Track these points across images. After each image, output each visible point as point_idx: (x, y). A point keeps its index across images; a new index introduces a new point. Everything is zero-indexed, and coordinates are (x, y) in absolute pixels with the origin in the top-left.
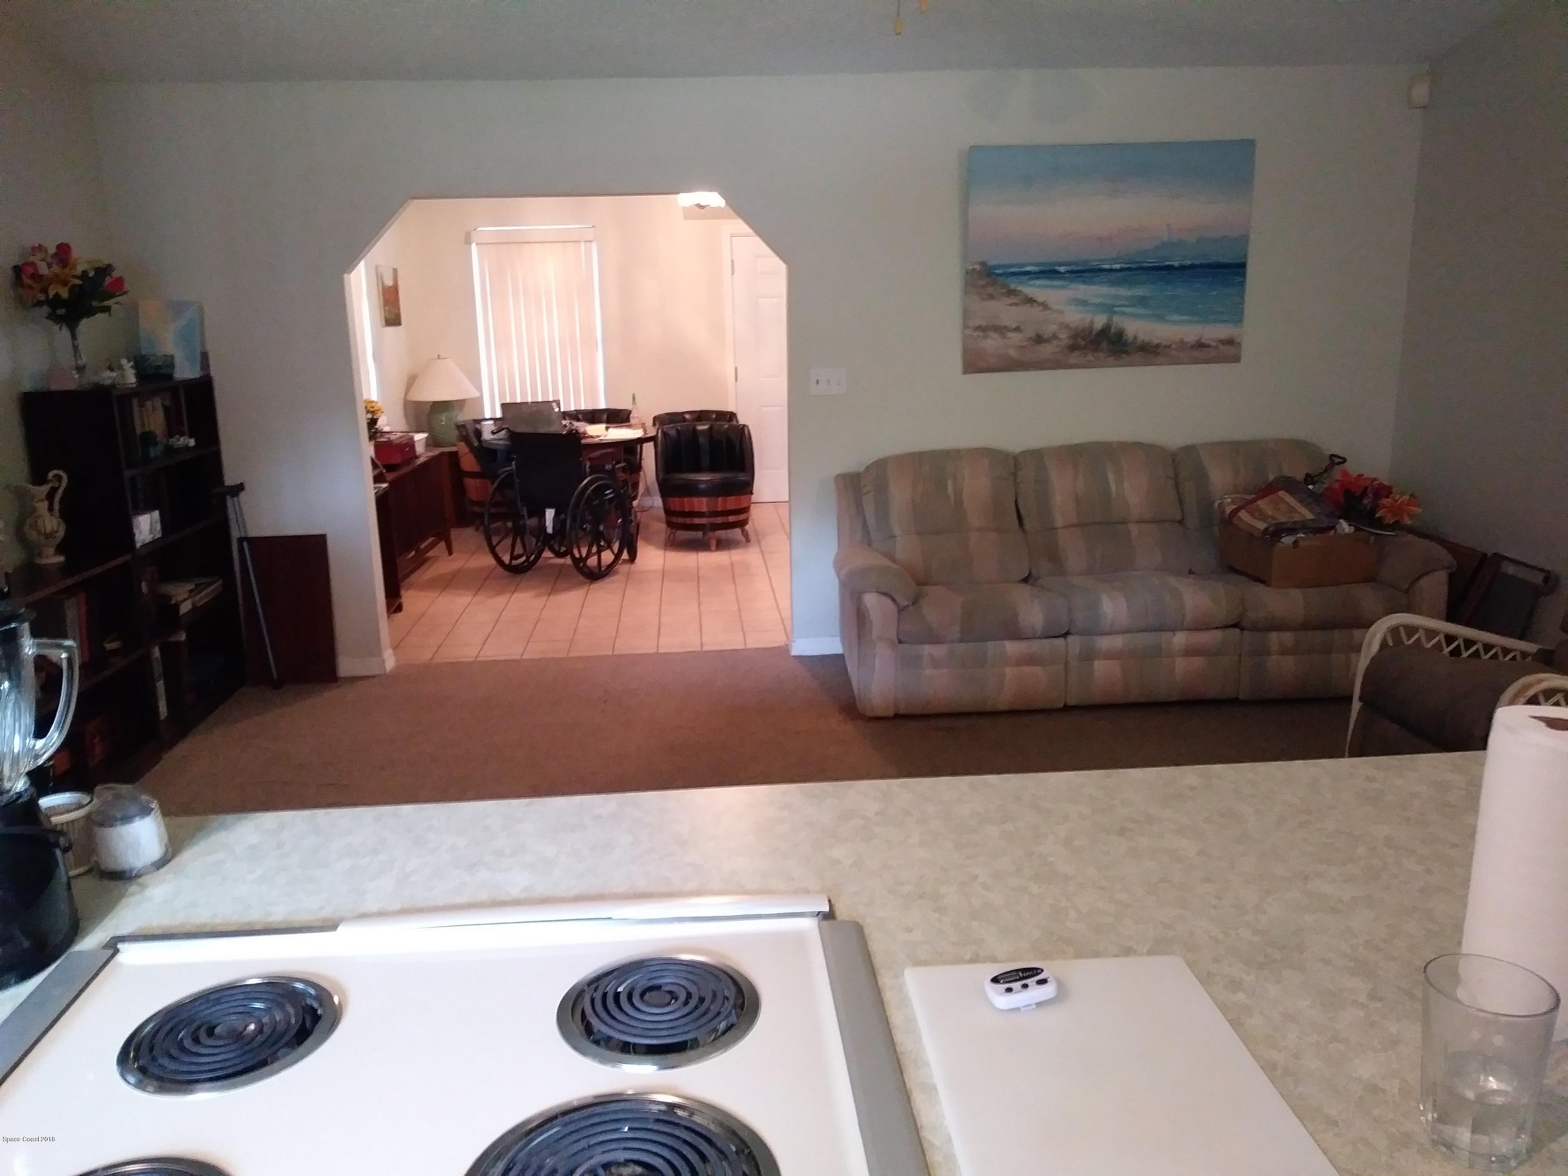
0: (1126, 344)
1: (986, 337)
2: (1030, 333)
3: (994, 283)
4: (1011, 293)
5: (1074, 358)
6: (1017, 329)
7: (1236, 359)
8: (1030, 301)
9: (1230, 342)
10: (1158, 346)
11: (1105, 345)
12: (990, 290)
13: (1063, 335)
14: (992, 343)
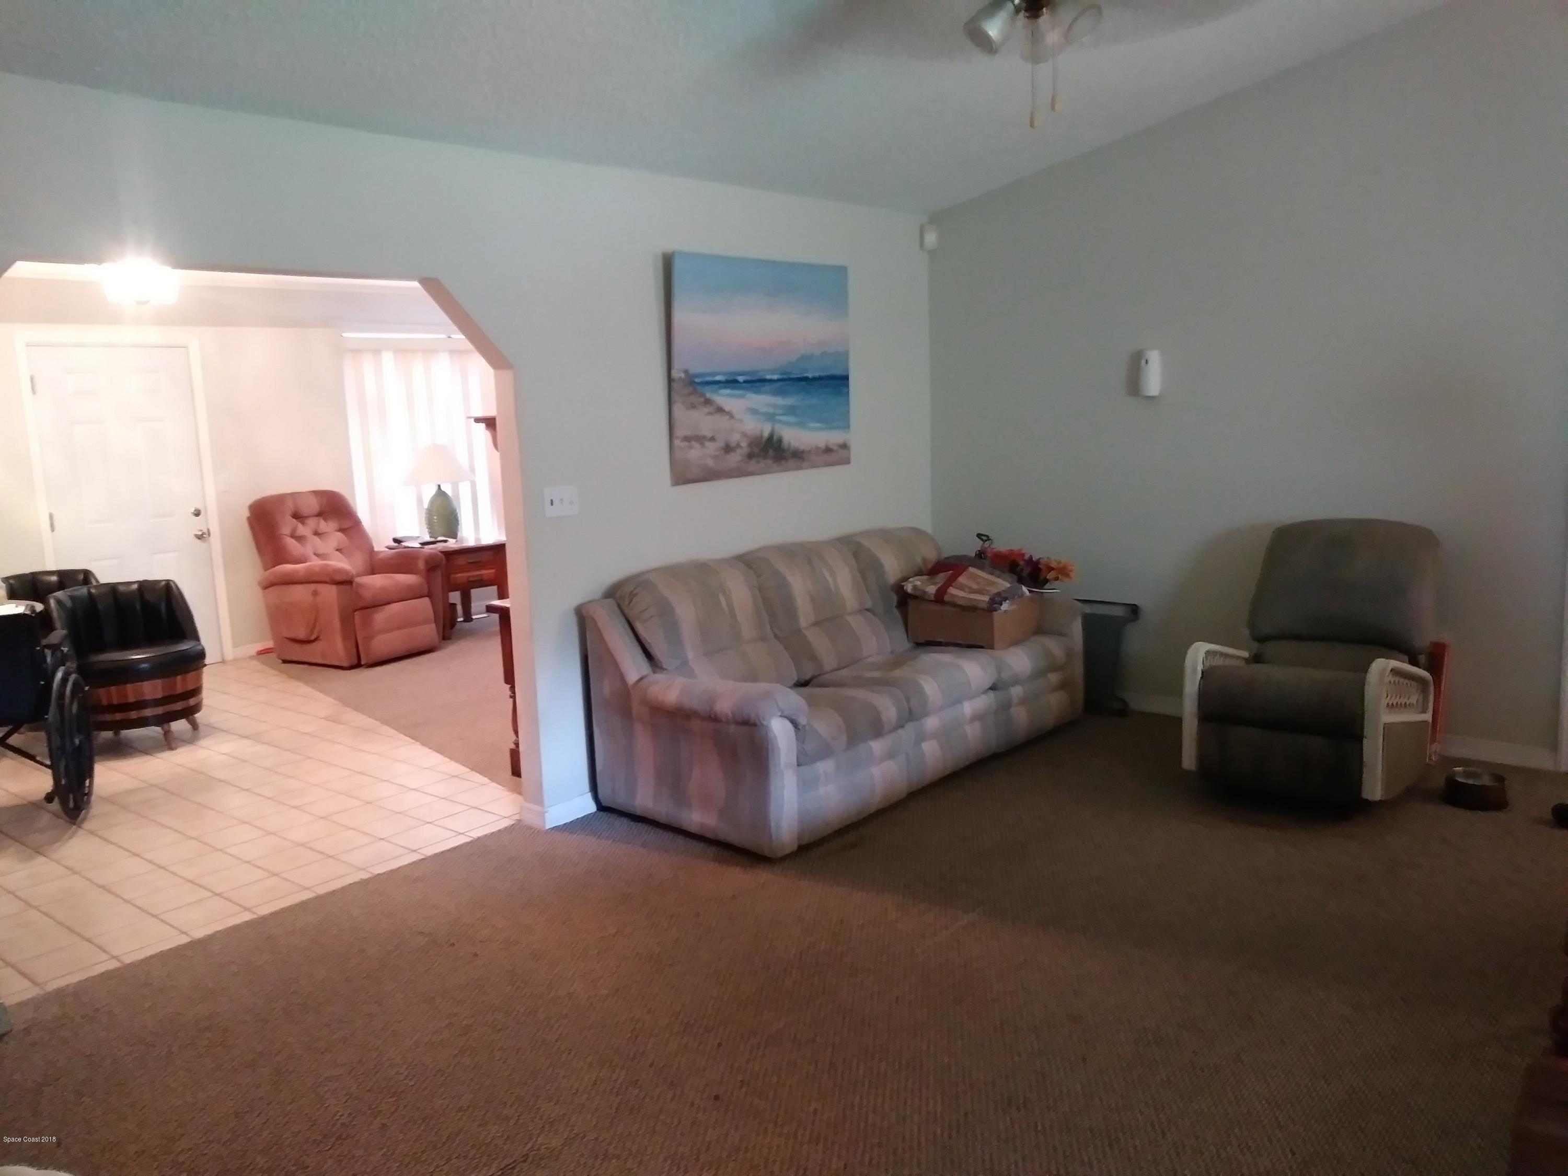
0: (783, 451)
1: (690, 447)
2: (721, 443)
3: (695, 392)
4: (708, 402)
5: (752, 465)
6: (712, 439)
7: (847, 461)
8: (720, 410)
9: (845, 446)
10: (803, 452)
11: (771, 452)
12: (693, 399)
13: (744, 444)
14: (695, 454)
